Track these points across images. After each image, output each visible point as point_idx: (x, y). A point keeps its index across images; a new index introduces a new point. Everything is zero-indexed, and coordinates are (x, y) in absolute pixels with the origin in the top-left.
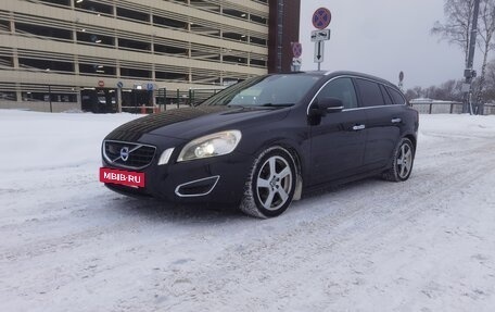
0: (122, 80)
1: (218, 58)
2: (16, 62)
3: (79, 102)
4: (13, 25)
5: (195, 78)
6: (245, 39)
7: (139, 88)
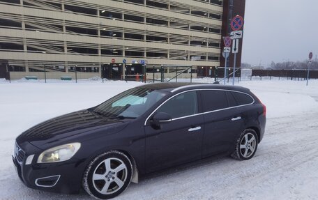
0: (125, 58)
1: (187, 43)
2: (66, 49)
3: (100, 72)
4: (64, 28)
5: (172, 55)
6: (205, 30)
7: (136, 63)
